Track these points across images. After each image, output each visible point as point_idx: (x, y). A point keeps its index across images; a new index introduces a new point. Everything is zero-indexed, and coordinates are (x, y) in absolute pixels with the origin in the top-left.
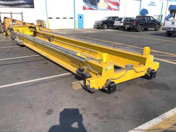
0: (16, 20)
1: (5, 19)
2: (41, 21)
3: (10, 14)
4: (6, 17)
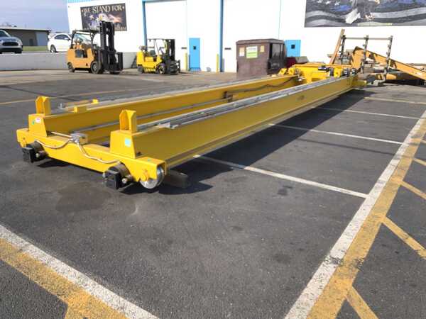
1: (356, 52)
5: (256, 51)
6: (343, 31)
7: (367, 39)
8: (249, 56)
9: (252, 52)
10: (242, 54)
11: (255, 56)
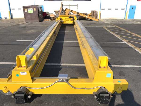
0: (73, 11)
1: (66, 10)
2: (94, 12)
3: (69, 6)
4: (67, 8)
5: (32, 10)
6: (62, 2)
7: (70, 5)
8: (29, 12)
9: (31, 11)
10: (26, 11)
11: (32, 12)
